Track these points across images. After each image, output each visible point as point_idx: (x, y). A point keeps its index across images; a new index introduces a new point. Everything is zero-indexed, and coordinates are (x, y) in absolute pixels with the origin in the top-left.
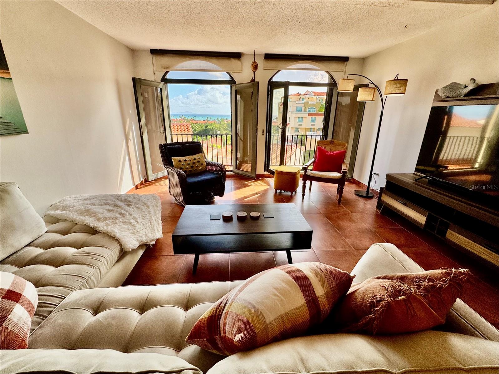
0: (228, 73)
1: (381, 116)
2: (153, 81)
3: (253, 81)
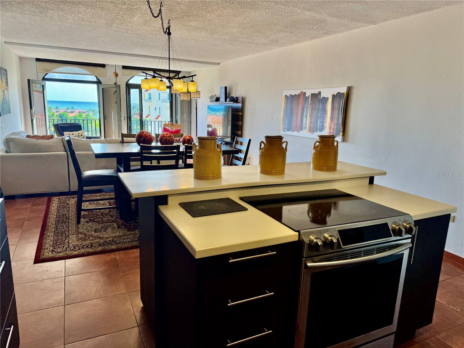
0: (96, 77)
1: (196, 109)
2: (36, 80)
3: (116, 84)
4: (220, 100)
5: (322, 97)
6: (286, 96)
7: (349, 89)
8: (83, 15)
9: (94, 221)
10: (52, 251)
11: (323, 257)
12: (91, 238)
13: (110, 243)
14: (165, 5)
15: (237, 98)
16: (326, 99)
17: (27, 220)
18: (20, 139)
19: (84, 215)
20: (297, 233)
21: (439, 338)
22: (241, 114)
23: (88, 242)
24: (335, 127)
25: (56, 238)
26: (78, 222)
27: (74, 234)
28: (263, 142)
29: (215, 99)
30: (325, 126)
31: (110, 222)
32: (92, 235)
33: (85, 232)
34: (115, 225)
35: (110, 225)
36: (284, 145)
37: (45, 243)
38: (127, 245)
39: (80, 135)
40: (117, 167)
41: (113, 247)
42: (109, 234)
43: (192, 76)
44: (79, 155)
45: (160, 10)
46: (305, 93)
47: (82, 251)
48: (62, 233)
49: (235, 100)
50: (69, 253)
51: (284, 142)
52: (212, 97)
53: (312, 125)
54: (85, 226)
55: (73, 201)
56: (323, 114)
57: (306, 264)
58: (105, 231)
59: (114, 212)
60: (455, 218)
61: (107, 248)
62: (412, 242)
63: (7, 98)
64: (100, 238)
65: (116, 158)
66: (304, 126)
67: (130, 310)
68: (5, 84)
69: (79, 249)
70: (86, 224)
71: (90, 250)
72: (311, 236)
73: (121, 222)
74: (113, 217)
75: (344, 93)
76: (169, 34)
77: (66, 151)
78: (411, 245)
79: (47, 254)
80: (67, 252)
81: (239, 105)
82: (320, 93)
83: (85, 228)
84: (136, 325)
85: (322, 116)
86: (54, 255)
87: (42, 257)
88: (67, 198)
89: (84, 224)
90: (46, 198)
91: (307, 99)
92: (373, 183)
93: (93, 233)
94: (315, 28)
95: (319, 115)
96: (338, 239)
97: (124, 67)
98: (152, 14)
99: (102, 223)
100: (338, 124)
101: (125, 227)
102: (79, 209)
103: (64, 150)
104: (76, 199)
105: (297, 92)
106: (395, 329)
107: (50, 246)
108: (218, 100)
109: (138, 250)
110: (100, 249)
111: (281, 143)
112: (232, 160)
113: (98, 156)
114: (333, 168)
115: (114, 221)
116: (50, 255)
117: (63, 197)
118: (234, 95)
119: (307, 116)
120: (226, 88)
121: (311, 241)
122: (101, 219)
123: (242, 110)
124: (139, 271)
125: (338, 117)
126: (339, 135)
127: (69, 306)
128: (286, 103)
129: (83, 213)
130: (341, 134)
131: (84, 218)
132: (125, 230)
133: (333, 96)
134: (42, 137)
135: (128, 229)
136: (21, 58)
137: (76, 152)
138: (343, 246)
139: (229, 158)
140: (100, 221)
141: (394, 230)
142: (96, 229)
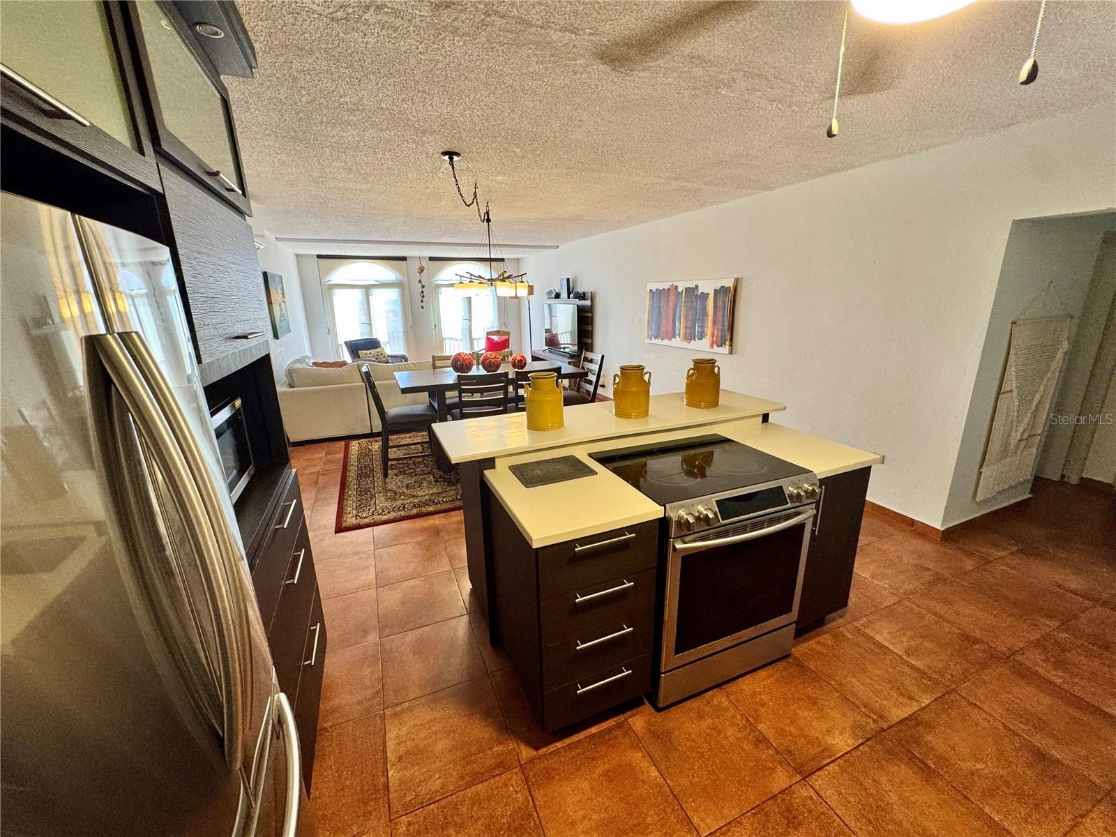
4: (561, 297)
5: (700, 292)
6: (651, 290)
7: (737, 280)
8: (375, 203)
9: (405, 473)
10: (356, 515)
11: (696, 535)
12: (402, 497)
13: (426, 504)
14: (481, 186)
15: (584, 293)
16: (705, 296)
17: (323, 475)
18: (305, 369)
19: (392, 465)
20: (663, 508)
21: (858, 625)
22: (590, 315)
23: (399, 503)
24: (720, 334)
25: (359, 498)
26: (386, 475)
27: (381, 493)
28: (617, 375)
29: (553, 296)
30: (706, 333)
31: (425, 474)
32: (403, 492)
33: (395, 488)
34: (431, 477)
35: (425, 479)
36: (646, 377)
37: (347, 505)
38: (447, 506)
39: (379, 354)
40: (430, 401)
41: (431, 509)
42: (424, 492)
43: (521, 276)
44: (379, 385)
45: (475, 193)
46: (677, 287)
47: (393, 515)
48: (367, 490)
49: (582, 296)
50: (377, 518)
51: (646, 373)
52: (550, 293)
53: (688, 331)
54: (394, 482)
55: (376, 446)
56: (702, 315)
57: (674, 546)
58: (419, 487)
59: (428, 461)
60: (885, 458)
61: (424, 510)
62: (817, 508)
63: (285, 315)
64: (413, 496)
65: (427, 393)
66: (677, 332)
67: (456, 592)
68: (281, 296)
69: (389, 513)
70: (395, 477)
71: (403, 513)
72: (680, 511)
73: (438, 473)
74: (428, 467)
75: (730, 287)
76: (488, 220)
77: (363, 382)
78: (815, 512)
79: (350, 520)
80: (374, 517)
81: (588, 303)
82: (697, 286)
83: (394, 483)
84: (466, 613)
85: (701, 319)
86: (359, 521)
87: (344, 524)
88: (369, 442)
89: (392, 478)
90: (343, 443)
91: (680, 295)
92: (767, 421)
93: (404, 490)
94: (687, 199)
95: (697, 317)
96: (715, 513)
97: (431, 259)
98: (465, 202)
99: (415, 476)
100: (723, 330)
101: (444, 481)
102: (385, 459)
103: (361, 380)
104: (380, 443)
105: (666, 286)
106: (795, 618)
107: (353, 509)
108: (558, 296)
109: (462, 511)
110: (415, 511)
111: (642, 375)
112: (579, 384)
113: (405, 391)
114: (714, 403)
115: (429, 473)
116: (355, 521)
117: (365, 440)
118: (580, 289)
119: (680, 318)
120: (568, 280)
121: (681, 518)
122: (413, 471)
123: (590, 309)
124: (465, 540)
125: (723, 321)
126: (725, 344)
127: (381, 589)
128: (652, 300)
129: (390, 463)
130: (728, 343)
131: (392, 469)
132: (444, 485)
133: (715, 290)
134: (332, 363)
135: (448, 482)
136: (297, 256)
137: (376, 383)
138: (723, 520)
139: (575, 383)
140: (412, 473)
141: (791, 496)
142: (408, 484)
